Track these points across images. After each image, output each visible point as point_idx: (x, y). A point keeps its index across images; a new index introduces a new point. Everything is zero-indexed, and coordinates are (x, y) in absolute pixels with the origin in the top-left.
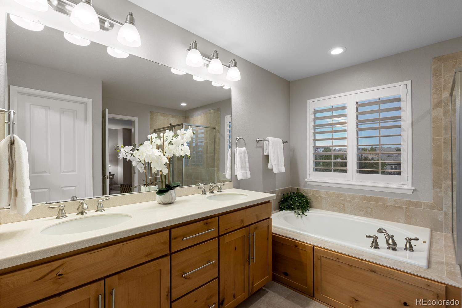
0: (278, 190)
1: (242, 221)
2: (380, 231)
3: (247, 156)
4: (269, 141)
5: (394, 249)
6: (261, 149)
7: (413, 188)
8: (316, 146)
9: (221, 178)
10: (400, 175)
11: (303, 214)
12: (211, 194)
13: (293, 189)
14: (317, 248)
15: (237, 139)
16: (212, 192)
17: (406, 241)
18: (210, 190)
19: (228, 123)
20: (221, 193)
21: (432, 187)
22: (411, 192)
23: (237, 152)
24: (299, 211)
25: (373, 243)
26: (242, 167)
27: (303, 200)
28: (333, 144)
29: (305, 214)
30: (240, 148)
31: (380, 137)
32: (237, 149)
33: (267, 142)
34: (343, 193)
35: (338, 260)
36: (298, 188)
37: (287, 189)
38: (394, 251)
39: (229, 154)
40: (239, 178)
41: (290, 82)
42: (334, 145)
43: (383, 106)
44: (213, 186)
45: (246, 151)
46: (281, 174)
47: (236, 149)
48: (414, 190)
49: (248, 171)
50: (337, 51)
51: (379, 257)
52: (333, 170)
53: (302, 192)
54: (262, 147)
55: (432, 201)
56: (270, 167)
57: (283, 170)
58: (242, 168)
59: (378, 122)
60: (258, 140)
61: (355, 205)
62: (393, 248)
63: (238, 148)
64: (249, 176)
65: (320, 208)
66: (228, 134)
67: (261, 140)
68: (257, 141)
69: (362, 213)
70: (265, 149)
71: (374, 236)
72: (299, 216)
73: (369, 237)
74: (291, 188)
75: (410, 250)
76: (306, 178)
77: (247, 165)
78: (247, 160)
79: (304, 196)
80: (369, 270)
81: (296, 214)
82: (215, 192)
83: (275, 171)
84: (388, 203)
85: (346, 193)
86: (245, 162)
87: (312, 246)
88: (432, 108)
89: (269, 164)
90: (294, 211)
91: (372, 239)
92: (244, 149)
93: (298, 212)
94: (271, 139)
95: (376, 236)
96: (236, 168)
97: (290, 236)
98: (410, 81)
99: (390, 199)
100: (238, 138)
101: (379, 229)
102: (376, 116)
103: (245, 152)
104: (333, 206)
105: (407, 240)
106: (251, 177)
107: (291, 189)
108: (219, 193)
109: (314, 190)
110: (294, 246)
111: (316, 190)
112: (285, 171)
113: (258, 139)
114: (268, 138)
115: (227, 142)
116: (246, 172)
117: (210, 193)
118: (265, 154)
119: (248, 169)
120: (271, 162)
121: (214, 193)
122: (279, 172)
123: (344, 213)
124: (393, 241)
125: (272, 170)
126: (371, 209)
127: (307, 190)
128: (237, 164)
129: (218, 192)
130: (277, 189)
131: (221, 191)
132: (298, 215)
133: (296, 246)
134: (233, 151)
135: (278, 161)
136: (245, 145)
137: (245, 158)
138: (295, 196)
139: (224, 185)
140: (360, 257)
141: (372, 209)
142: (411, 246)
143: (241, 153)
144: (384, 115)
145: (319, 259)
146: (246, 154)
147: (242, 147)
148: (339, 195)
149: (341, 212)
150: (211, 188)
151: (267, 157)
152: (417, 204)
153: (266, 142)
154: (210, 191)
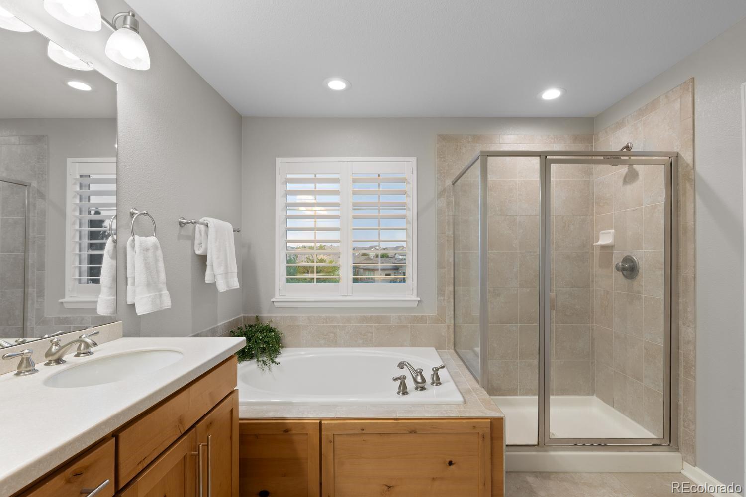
0: (221, 325)
1: (181, 421)
2: (401, 365)
3: (161, 256)
4: (208, 226)
5: (423, 388)
6: (189, 242)
7: (419, 299)
8: (288, 239)
9: (50, 312)
10: (404, 282)
11: (273, 362)
12: (55, 368)
13: (248, 318)
14: (326, 422)
15: (132, 214)
16: (59, 361)
17: (432, 373)
18: (48, 354)
19: (78, 177)
20: (90, 358)
21: (436, 296)
22: (415, 304)
23: (133, 247)
24: (265, 359)
25: (400, 386)
26: (151, 284)
27: (270, 337)
28: (315, 237)
29: (277, 360)
30: (143, 238)
31: (380, 229)
32: (134, 240)
33: (203, 227)
34: (333, 315)
35: (364, 432)
36: (257, 316)
37: (237, 320)
38: (424, 391)
39: (108, 252)
40: (140, 310)
41: (241, 117)
42: (317, 238)
43: (385, 187)
44: (62, 344)
45: (158, 244)
46: (231, 292)
47: (132, 238)
48: (419, 301)
49: (165, 292)
50: (337, 85)
51: (413, 405)
52: (315, 280)
53: (266, 323)
54: (192, 238)
55: (436, 312)
56: (208, 279)
57: (236, 284)
58: (148, 285)
59: (378, 208)
60: (185, 221)
61: (351, 331)
62: (421, 387)
63: (136, 237)
64: (167, 303)
65: (298, 345)
66: (76, 204)
67: (191, 222)
68: (180, 223)
69: (360, 342)
70: (197, 242)
71: (401, 376)
72: (266, 368)
73: (396, 379)
74: (243, 316)
75: (437, 384)
76: (274, 296)
77: (163, 277)
78: (161, 265)
79: (271, 330)
80: (407, 432)
81: (260, 366)
82: (69, 357)
83: (222, 287)
84: (391, 322)
85: (338, 315)
86: (158, 272)
87: (319, 422)
88: (436, 196)
89: (208, 272)
90: (255, 360)
91: (399, 381)
92: (152, 239)
93: (263, 361)
94: (212, 221)
95: (404, 376)
96: (129, 287)
97: (271, 415)
98: (415, 158)
99: (393, 316)
100: (136, 212)
101: (399, 364)
102: (374, 199)
103: (155, 248)
104: (318, 339)
105: (434, 371)
106: (172, 306)
107: (244, 319)
108: (83, 359)
109: (289, 316)
110: (282, 432)
111: (291, 316)
112: (239, 287)
113: (184, 219)
114: (205, 218)
115: (74, 223)
116: (160, 295)
117: (47, 364)
118: (198, 253)
119: (164, 287)
120: (212, 270)
121: (64, 362)
122: (228, 289)
123: (335, 347)
124: (423, 378)
125: (213, 285)
126: (371, 335)
127: (275, 317)
128: (134, 278)
129: (78, 355)
130: (219, 324)
131: (88, 354)
132: (263, 366)
133: (287, 431)
134: (120, 244)
135: (226, 267)
136: (154, 230)
137: (157, 261)
138: (255, 332)
139: (98, 333)
140: (394, 416)
141: (372, 333)
142: (438, 378)
143: (147, 250)
144: (386, 199)
145: (331, 442)
146: (159, 253)
147: (147, 235)
148: (328, 320)
149: (331, 347)
150: (54, 349)
151: (203, 259)
152: (422, 319)
153: (200, 228)
154: (50, 358)
